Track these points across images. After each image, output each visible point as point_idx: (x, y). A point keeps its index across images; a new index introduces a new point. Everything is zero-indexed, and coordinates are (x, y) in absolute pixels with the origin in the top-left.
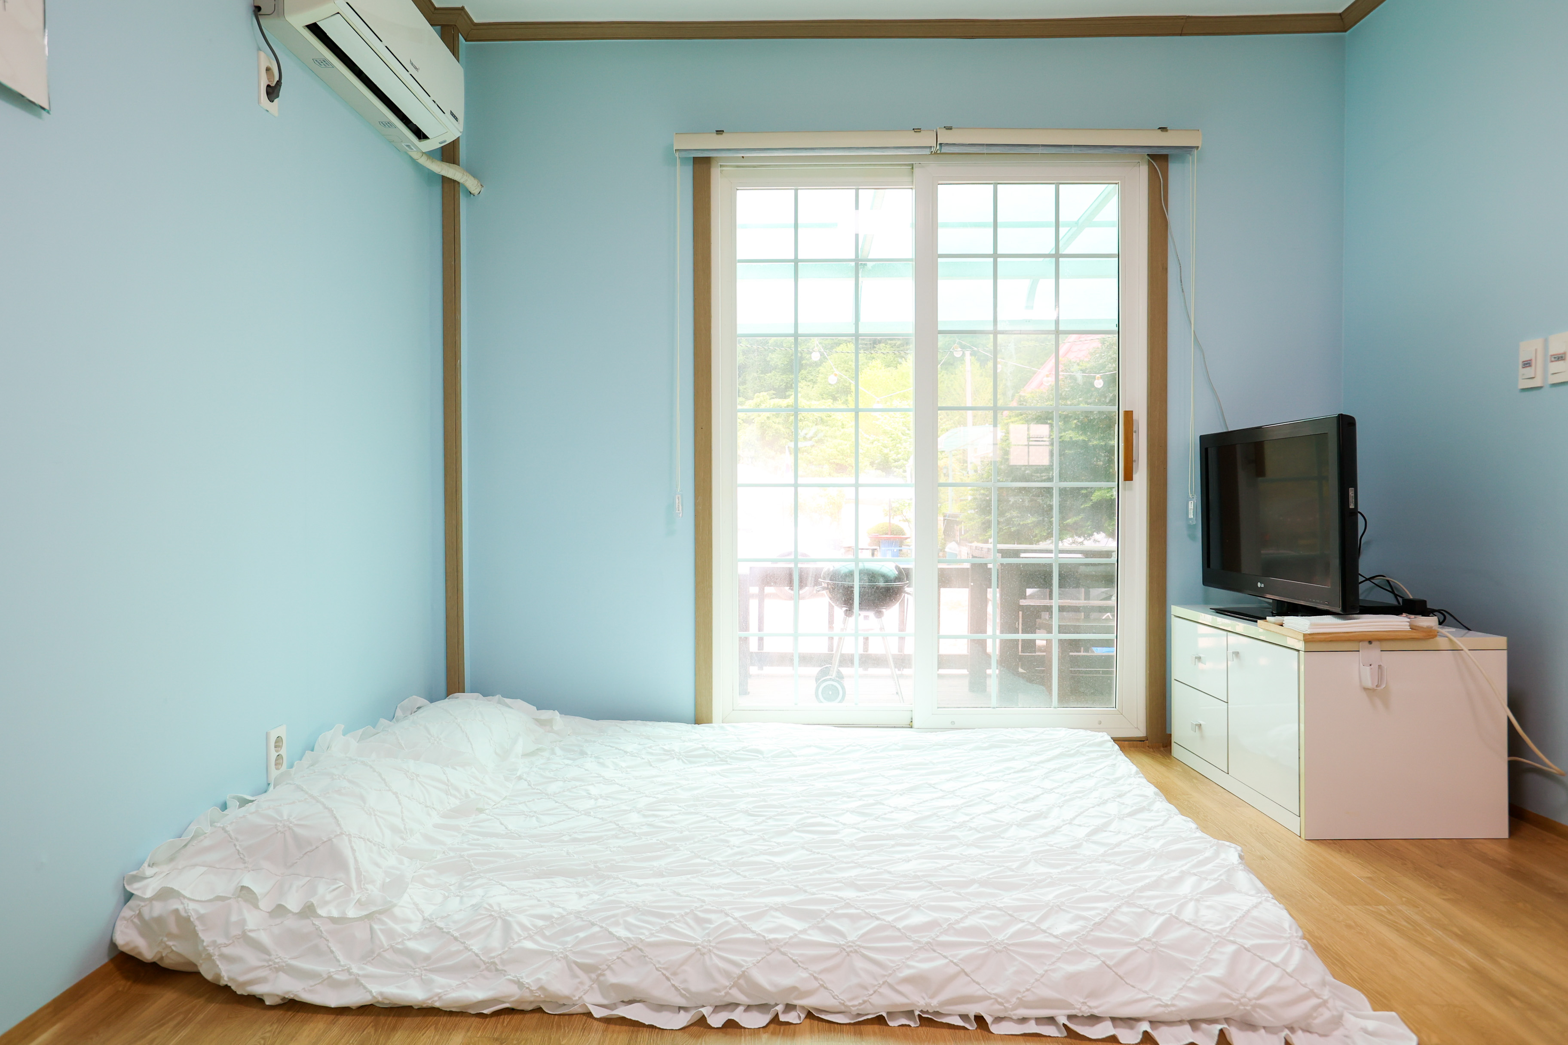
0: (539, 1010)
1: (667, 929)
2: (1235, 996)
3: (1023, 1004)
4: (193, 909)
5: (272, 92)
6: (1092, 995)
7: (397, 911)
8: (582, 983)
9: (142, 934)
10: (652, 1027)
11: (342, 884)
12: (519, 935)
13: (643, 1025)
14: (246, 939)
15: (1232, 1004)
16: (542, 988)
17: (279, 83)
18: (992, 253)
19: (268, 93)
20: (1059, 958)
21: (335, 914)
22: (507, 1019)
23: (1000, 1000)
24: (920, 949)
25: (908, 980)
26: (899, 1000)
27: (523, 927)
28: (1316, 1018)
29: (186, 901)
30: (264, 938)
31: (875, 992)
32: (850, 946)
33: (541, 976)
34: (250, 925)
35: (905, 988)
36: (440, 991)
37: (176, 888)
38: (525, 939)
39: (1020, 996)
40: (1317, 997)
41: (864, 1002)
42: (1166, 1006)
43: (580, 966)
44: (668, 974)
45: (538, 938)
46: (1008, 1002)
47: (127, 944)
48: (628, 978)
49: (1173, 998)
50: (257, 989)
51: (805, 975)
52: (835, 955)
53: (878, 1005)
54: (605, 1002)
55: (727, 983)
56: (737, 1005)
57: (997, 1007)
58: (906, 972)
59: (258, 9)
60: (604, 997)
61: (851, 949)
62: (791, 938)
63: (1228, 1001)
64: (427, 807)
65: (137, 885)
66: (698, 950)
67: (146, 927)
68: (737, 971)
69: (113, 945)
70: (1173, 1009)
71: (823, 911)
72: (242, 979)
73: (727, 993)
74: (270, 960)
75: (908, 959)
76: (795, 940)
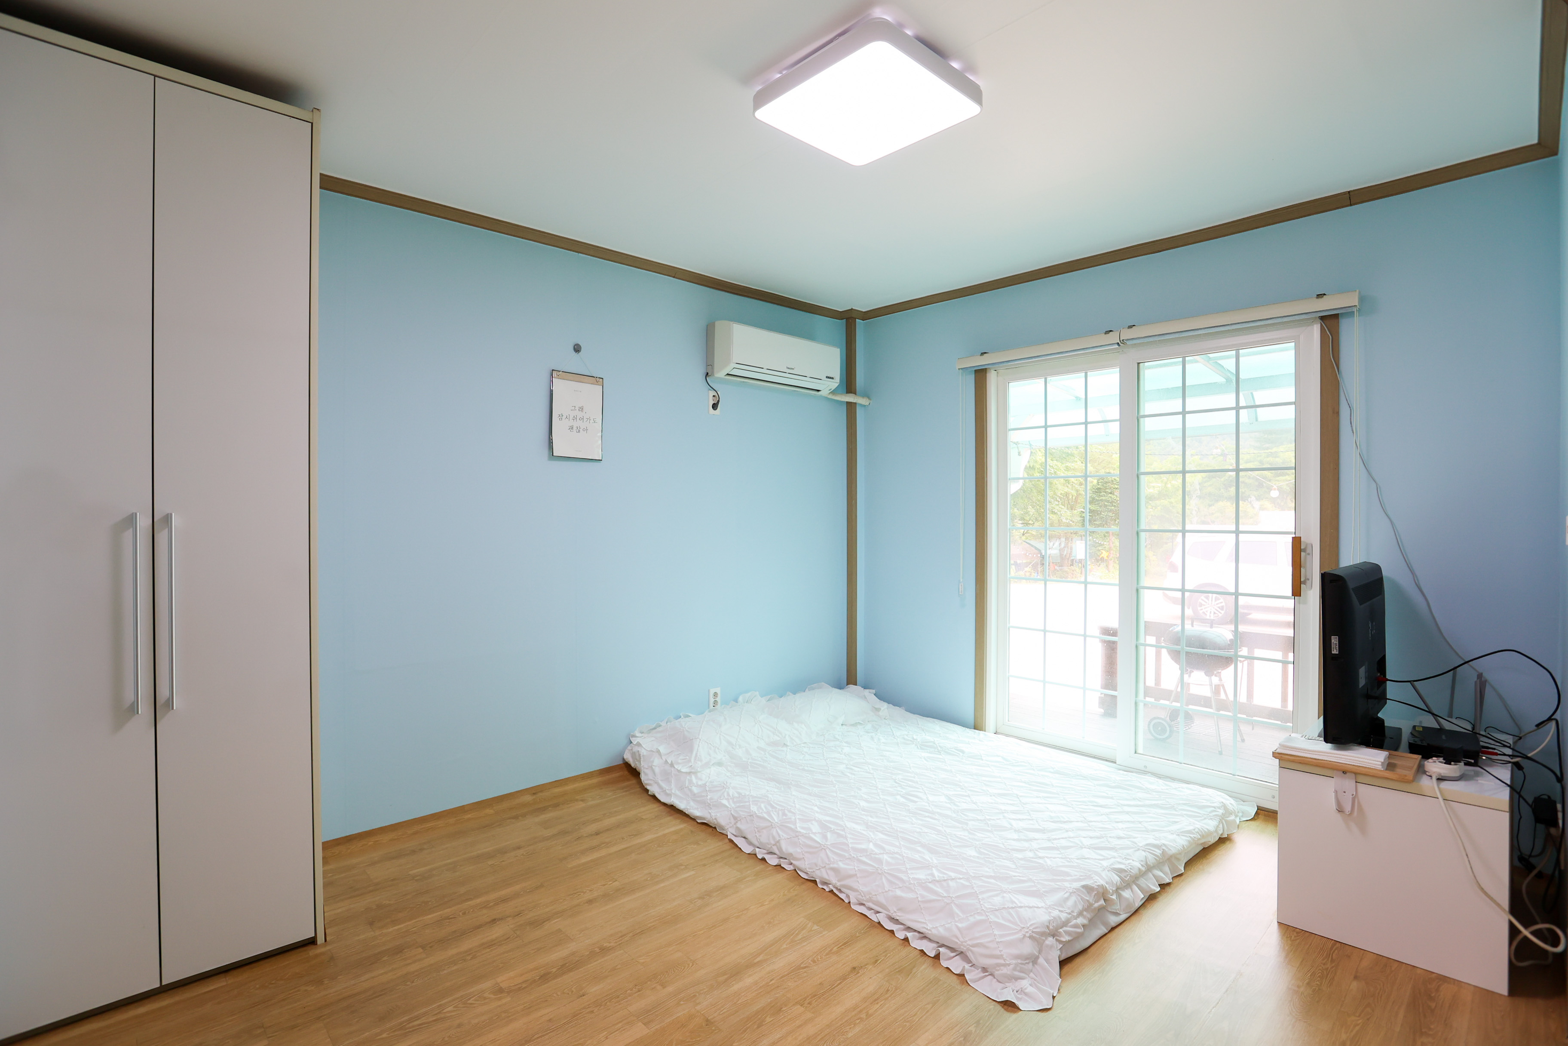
0: (715, 828)
1: (768, 813)
2: (961, 939)
3: (870, 900)
4: (643, 752)
5: (715, 406)
6: (900, 910)
7: (699, 774)
8: (730, 823)
9: (632, 757)
10: (740, 848)
11: (688, 758)
12: (725, 797)
13: (738, 847)
14: (651, 768)
15: (957, 943)
16: (716, 819)
17: (718, 401)
18: (1181, 411)
19: (713, 407)
20: (900, 887)
21: (679, 769)
22: (704, 827)
23: (862, 894)
24: (849, 858)
25: (833, 869)
26: (825, 876)
27: (728, 794)
28: (998, 970)
29: (643, 749)
30: (657, 770)
31: (819, 869)
32: (824, 846)
33: (718, 815)
34: (655, 764)
35: (831, 873)
36: (688, 807)
37: (641, 743)
38: (726, 799)
39: (870, 896)
40: (1005, 960)
41: (814, 872)
42: (927, 929)
43: (733, 816)
44: (756, 830)
45: (731, 801)
46: (865, 896)
47: (627, 759)
48: (742, 826)
49: (934, 928)
50: (648, 788)
51: (799, 850)
52: (817, 848)
53: (820, 874)
54: (735, 834)
55: (773, 842)
56: (775, 854)
57: (860, 897)
58: (835, 866)
59: (708, 373)
60: (736, 832)
61: (824, 848)
62: (806, 834)
63: (957, 940)
64: (758, 737)
65: (633, 739)
66: (772, 825)
67: (633, 754)
68: (778, 839)
69: (624, 759)
70: (930, 932)
71: (831, 828)
72: (646, 782)
73: (771, 847)
74: (655, 778)
75: (840, 861)
76: (807, 835)
